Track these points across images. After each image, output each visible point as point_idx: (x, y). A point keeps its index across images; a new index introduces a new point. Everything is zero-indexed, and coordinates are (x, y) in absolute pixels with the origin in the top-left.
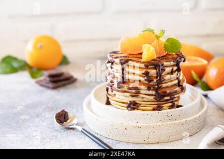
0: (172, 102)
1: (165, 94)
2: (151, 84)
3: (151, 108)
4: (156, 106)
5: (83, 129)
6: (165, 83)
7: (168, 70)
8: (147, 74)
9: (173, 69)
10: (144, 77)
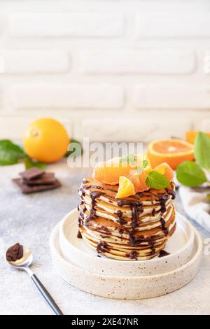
0: (151, 248)
1: (141, 239)
2: (125, 226)
3: (124, 254)
4: (130, 251)
5: (34, 275)
6: (142, 226)
7: (147, 210)
8: (119, 214)
9: (154, 210)
10: (116, 217)
